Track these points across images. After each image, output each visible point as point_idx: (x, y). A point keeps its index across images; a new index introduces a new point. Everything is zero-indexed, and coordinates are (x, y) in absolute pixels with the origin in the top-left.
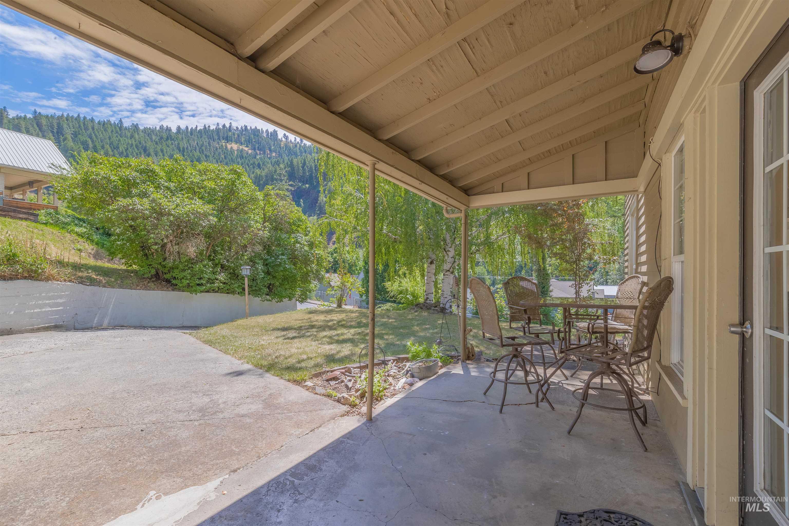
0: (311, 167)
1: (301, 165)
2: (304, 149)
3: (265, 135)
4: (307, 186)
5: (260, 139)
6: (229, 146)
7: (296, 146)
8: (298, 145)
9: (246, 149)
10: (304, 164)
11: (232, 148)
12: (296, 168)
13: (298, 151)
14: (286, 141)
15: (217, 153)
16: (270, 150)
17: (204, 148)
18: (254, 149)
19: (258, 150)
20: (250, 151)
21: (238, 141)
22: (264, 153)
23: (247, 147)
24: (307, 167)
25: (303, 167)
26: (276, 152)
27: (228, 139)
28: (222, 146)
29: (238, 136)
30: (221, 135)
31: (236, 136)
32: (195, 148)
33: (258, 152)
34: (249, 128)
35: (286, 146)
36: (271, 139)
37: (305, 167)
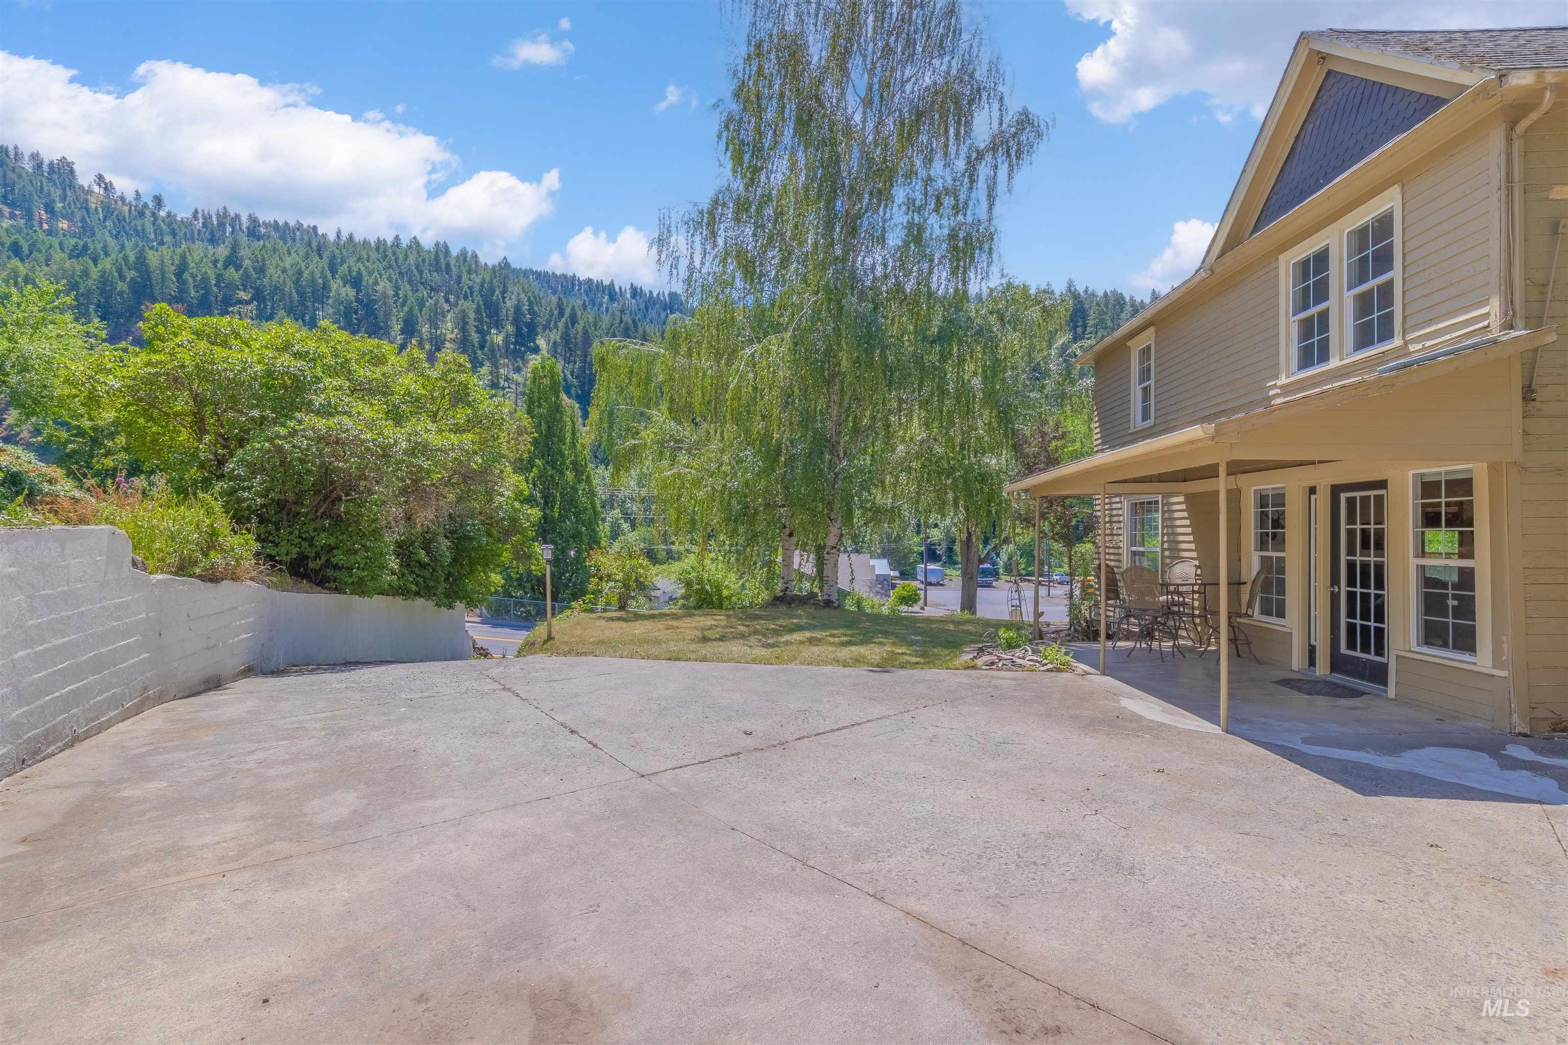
0: (205, 279)
1: (173, 268)
2: (169, 224)
5: (12, 175)
8: (148, 213)
10: (183, 267)
12: (157, 275)
13: (150, 229)
14: (107, 197)
24: (193, 276)
25: (179, 275)
35: (108, 210)
37: (186, 275)
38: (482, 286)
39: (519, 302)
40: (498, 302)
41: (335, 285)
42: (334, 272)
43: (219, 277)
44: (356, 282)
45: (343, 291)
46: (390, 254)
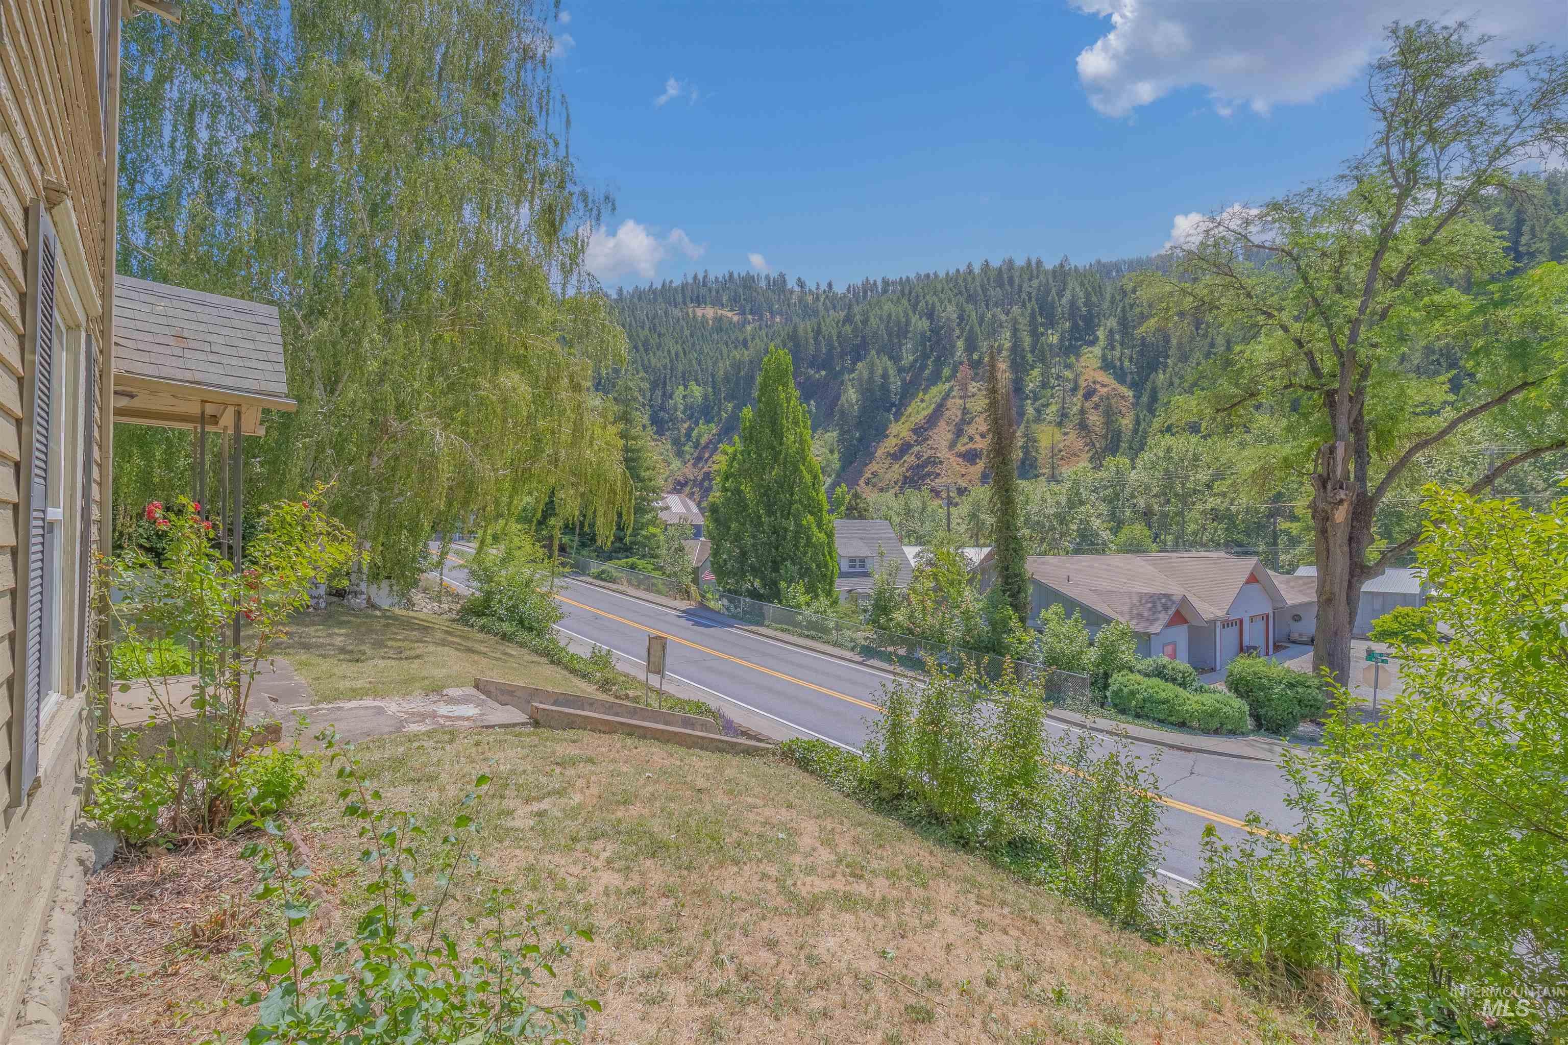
2: (827, 301)
3: (763, 284)
4: (823, 373)
5: (755, 294)
6: (699, 313)
7: (818, 299)
9: (730, 314)
11: (703, 315)
14: (801, 292)
15: (678, 328)
16: (771, 312)
17: (656, 321)
18: (743, 313)
19: (751, 313)
20: (735, 318)
21: (717, 302)
22: (761, 318)
23: (732, 310)
25: (815, 339)
26: (782, 315)
27: (699, 301)
28: (687, 314)
29: (717, 292)
30: (688, 294)
31: (714, 293)
32: (644, 323)
33: (750, 317)
34: (736, 276)
35: (801, 300)
36: (773, 291)
37: (820, 338)
38: (1039, 290)
39: (1073, 296)
40: (1053, 302)
41: (914, 319)
42: (915, 307)
43: (839, 335)
44: (930, 315)
45: (919, 324)
46: (960, 281)
